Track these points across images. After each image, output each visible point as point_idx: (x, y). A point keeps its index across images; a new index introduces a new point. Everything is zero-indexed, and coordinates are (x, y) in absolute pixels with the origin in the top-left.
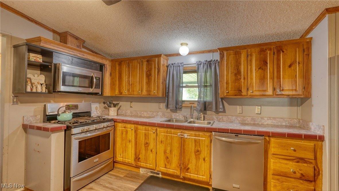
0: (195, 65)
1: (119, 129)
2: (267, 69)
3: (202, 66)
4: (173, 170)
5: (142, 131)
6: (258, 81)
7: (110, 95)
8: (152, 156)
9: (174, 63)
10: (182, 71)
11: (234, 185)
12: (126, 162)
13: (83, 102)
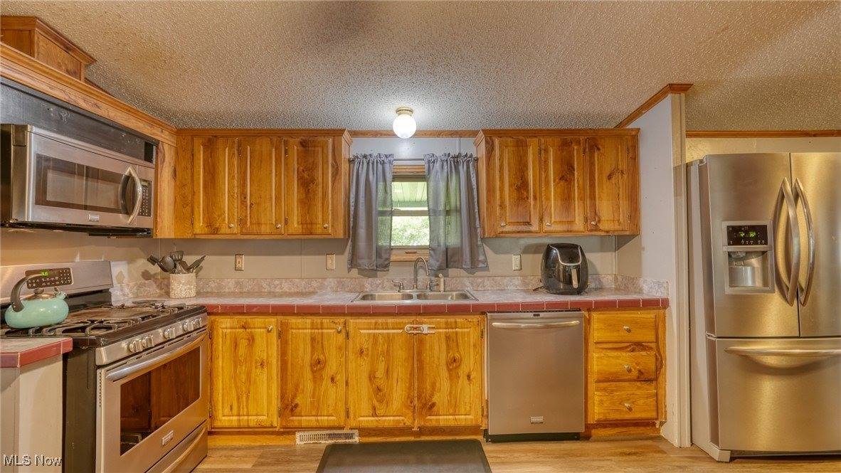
0: (422, 163)
1: (225, 335)
2: (574, 180)
3: (438, 165)
4: (395, 415)
5: (301, 331)
6: (559, 203)
7: (173, 237)
8: (333, 394)
9: (371, 155)
10: (389, 176)
11: (534, 419)
12: (252, 424)
13: (78, 259)
